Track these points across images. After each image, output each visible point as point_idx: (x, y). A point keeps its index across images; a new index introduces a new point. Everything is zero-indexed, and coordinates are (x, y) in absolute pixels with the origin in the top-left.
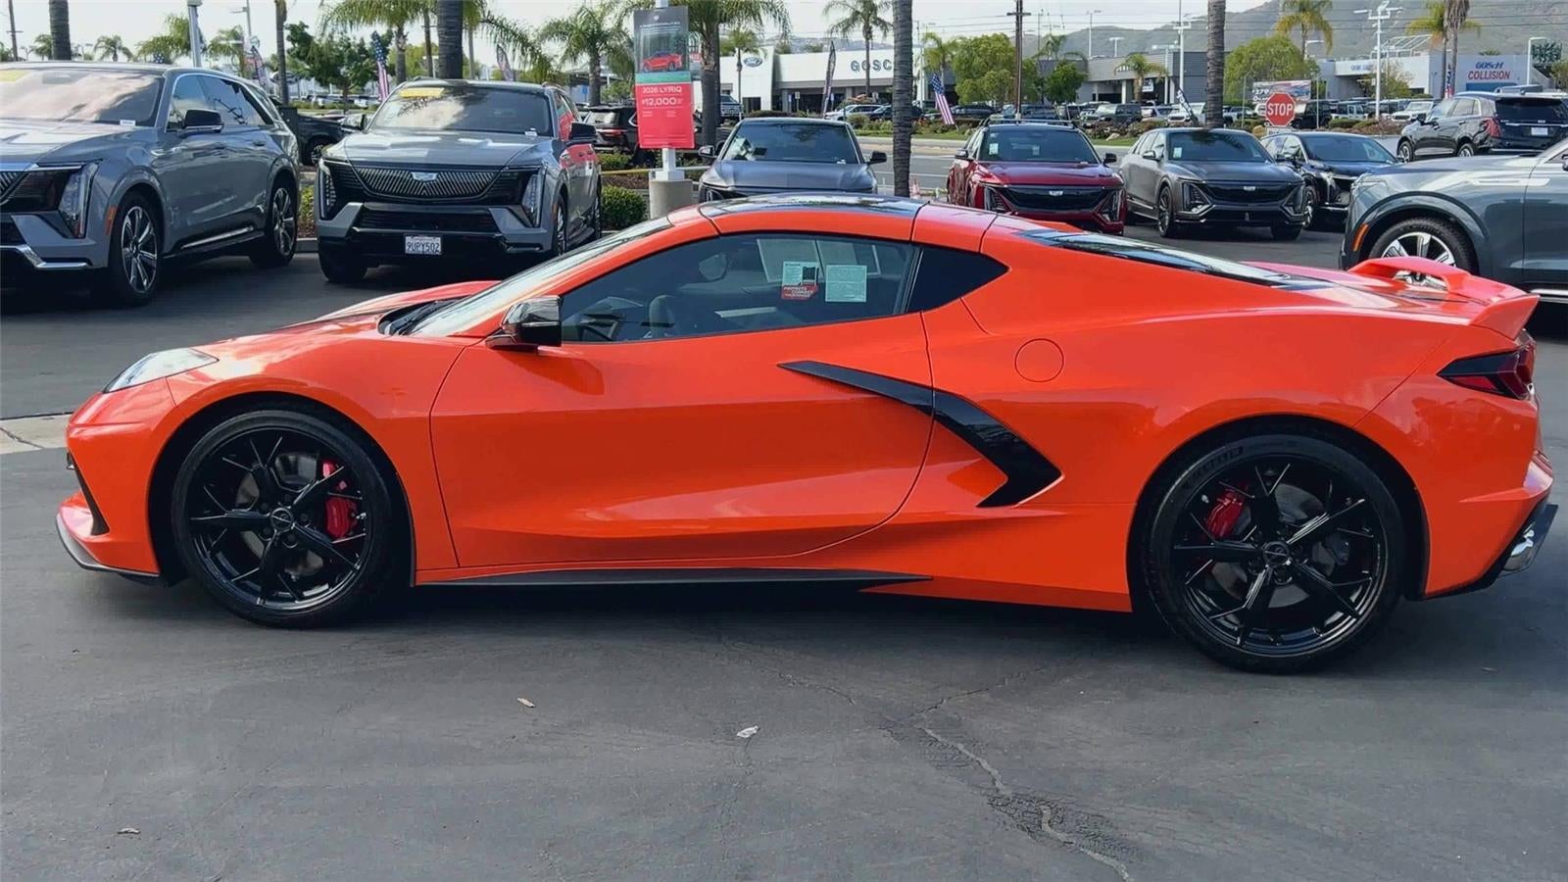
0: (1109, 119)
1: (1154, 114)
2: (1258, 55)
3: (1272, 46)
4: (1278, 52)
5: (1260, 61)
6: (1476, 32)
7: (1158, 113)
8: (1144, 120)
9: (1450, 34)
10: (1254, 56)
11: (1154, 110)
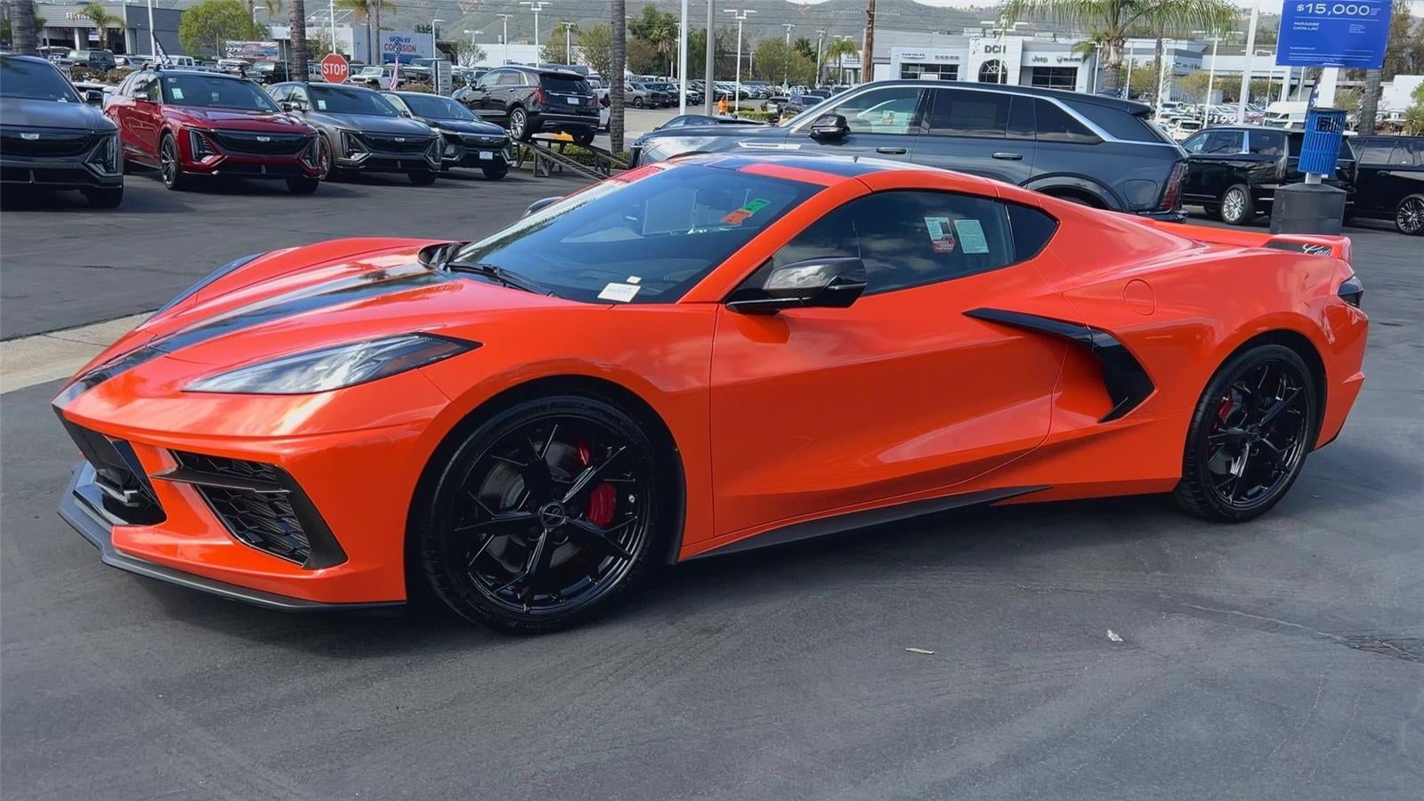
0: (83, 64)
1: (126, 62)
2: (212, 15)
3: (224, 8)
4: (231, 14)
5: (215, 21)
6: (392, 10)
7: (130, 61)
8: (118, 67)
9: (373, 10)
10: (209, 16)
11: (126, 59)
